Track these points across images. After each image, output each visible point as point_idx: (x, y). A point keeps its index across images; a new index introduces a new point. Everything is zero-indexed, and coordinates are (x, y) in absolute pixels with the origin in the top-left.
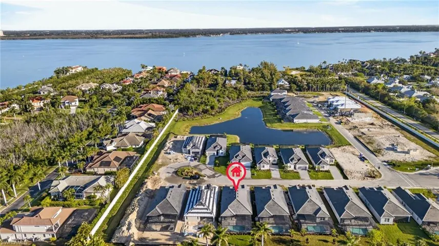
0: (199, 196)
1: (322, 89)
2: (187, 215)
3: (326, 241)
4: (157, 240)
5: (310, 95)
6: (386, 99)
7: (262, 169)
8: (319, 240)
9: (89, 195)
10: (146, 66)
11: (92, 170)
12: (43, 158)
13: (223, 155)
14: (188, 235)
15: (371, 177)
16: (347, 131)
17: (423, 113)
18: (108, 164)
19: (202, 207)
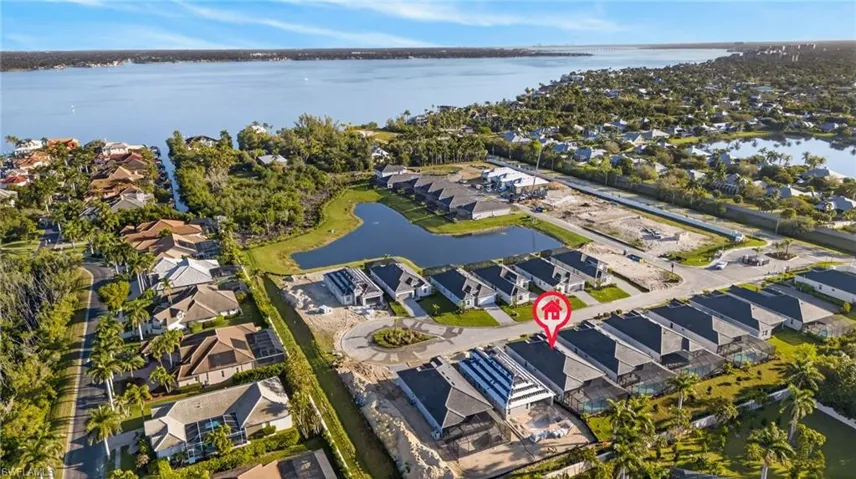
0: (499, 368)
1: (451, 158)
2: (511, 406)
3: (728, 384)
4: (495, 465)
5: (443, 172)
6: (560, 165)
7: (519, 302)
8: (719, 385)
9: (254, 430)
10: (29, 141)
11: (192, 382)
12: (38, 384)
13: (427, 294)
14: (540, 440)
15: (672, 281)
16: (562, 221)
17: (634, 181)
18: (228, 358)
19: (524, 385)
